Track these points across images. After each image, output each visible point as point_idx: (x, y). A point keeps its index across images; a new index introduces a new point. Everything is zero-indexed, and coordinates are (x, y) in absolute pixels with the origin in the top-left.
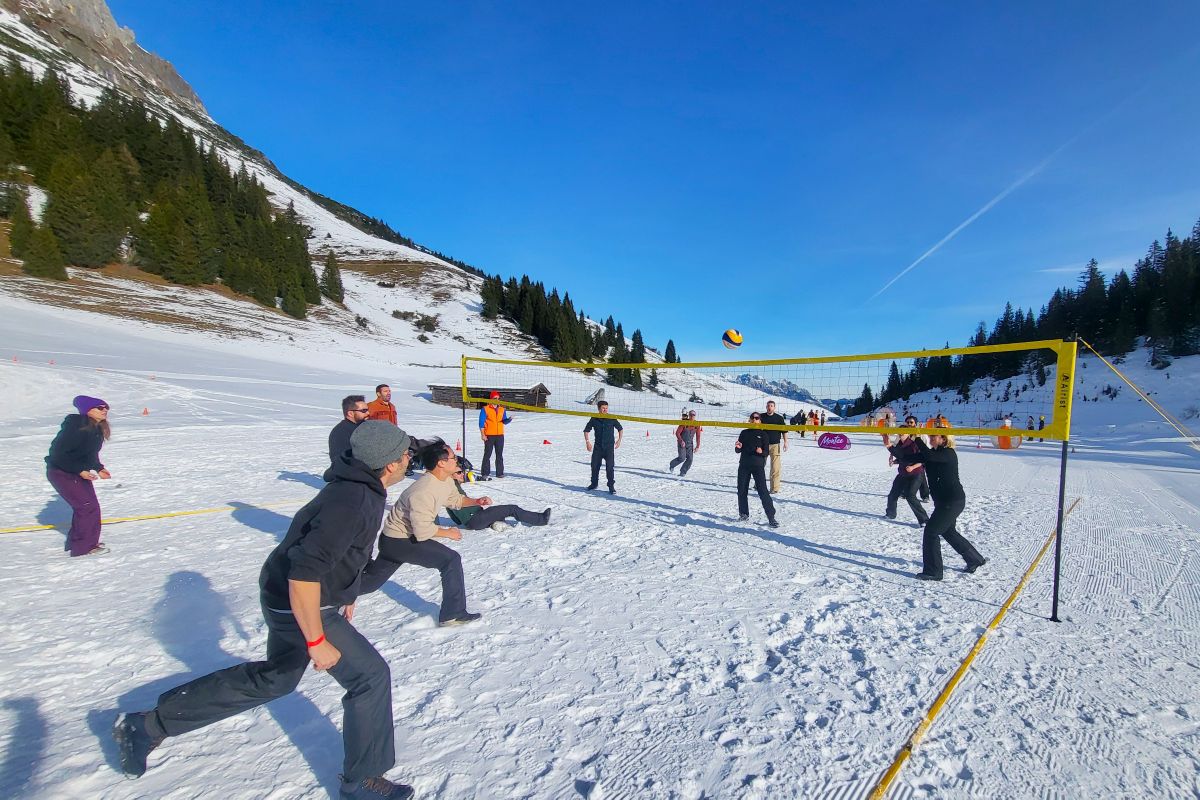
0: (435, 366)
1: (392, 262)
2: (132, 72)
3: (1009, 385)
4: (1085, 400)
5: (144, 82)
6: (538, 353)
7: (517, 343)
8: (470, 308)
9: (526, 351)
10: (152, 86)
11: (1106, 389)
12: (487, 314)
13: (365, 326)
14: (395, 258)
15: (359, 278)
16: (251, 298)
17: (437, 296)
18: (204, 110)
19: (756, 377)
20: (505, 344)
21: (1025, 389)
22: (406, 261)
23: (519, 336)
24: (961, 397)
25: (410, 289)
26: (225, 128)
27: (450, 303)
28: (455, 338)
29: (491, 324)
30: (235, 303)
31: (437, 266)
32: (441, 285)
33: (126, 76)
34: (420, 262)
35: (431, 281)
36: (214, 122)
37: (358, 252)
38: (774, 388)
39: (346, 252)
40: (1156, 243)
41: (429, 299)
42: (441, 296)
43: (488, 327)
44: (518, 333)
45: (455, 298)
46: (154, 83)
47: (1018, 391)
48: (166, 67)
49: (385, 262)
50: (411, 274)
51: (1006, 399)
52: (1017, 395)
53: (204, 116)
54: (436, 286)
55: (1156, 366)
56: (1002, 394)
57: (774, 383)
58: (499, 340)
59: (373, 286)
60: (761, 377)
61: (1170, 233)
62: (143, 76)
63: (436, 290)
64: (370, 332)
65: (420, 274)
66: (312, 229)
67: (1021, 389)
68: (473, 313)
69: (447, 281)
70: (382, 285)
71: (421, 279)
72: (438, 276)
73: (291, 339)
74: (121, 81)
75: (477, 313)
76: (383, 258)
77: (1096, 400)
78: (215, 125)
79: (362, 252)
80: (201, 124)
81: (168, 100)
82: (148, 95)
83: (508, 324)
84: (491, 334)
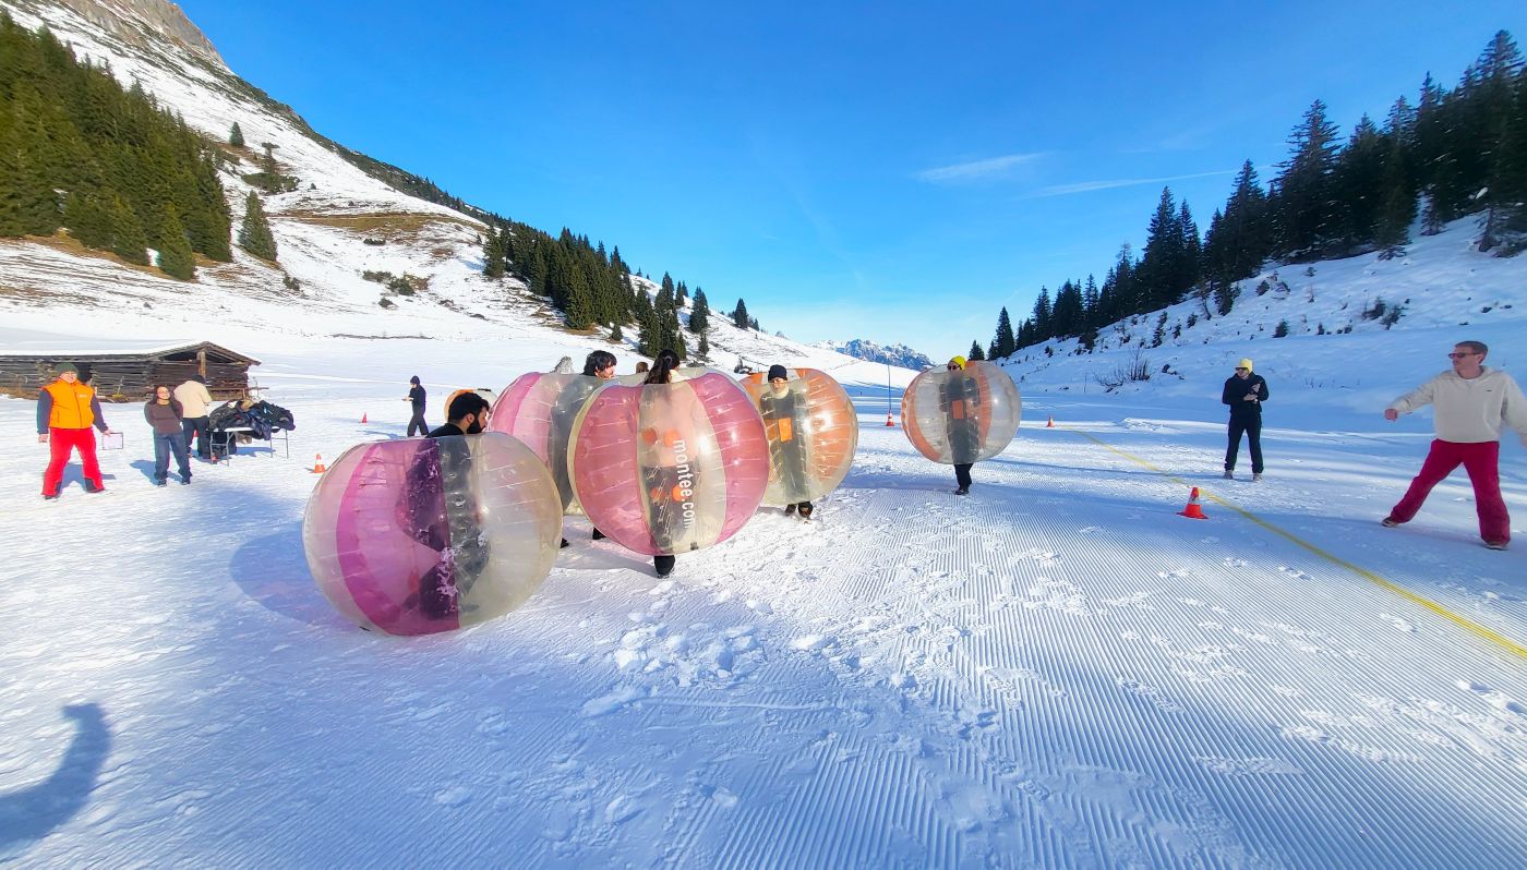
0: (374, 337)
1: (388, 214)
2: (134, 18)
3: (1163, 320)
4: (1321, 332)
5: (147, 29)
6: (549, 318)
7: (524, 306)
8: (472, 266)
9: (536, 315)
10: (157, 35)
11: (1372, 307)
12: (491, 272)
13: (297, 288)
14: (392, 209)
15: (342, 236)
16: (113, 255)
17: (437, 253)
18: (220, 59)
19: (868, 343)
20: (507, 308)
21: (1192, 322)
22: (405, 213)
23: (529, 297)
24: (1083, 345)
25: (404, 246)
26: (245, 79)
27: (452, 261)
28: (442, 302)
29: (495, 284)
30: (75, 259)
31: (444, 218)
32: (444, 240)
33: (123, 22)
34: (422, 214)
35: (432, 236)
36: (233, 74)
37: (346, 205)
38: (888, 354)
39: (332, 206)
40: (1402, 100)
41: (426, 257)
42: (442, 253)
43: (490, 288)
44: (528, 293)
45: (458, 254)
46: (160, 30)
47: (1178, 328)
48: (173, 10)
49: (378, 215)
50: (407, 228)
51: (1157, 342)
52: (1177, 334)
53: (220, 66)
54: (437, 241)
55: (1492, 251)
56: (1149, 336)
57: (889, 349)
58: (500, 303)
59: (359, 244)
60: (873, 342)
61: (1428, 81)
62: (146, 21)
63: (437, 246)
64: (304, 296)
65: (420, 227)
66: (299, 181)
67: (1184, 323)
68: (475, 271)
69: (452, 235)
70: (369, 242)
71: (420, 233)
72: (443, 230)
73: (147, 305)
74: (120, 29)
75: (480, 272)
76: (377, 209)
77: (1348, 330)
78: (234, 77)
79: (351, 204)
80: (215, 75)
81: (176, 49)
82: (151, 44)
83: (516, 283)
84: (492, 296)
